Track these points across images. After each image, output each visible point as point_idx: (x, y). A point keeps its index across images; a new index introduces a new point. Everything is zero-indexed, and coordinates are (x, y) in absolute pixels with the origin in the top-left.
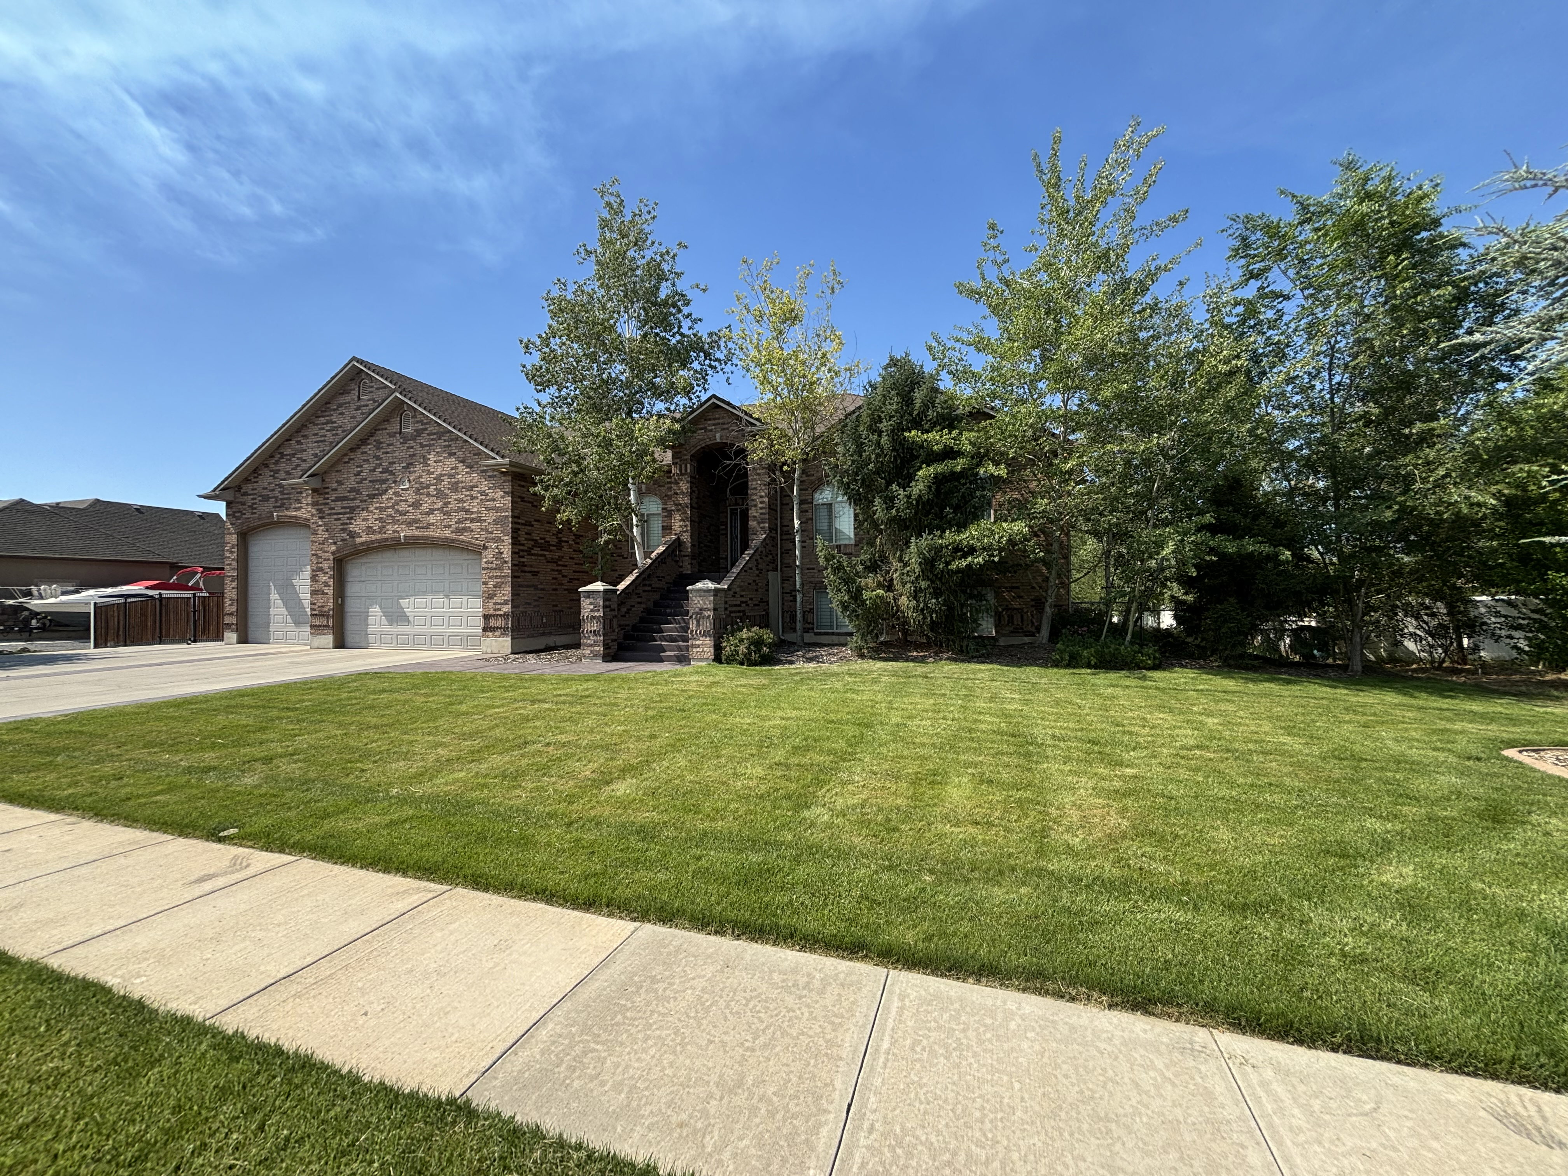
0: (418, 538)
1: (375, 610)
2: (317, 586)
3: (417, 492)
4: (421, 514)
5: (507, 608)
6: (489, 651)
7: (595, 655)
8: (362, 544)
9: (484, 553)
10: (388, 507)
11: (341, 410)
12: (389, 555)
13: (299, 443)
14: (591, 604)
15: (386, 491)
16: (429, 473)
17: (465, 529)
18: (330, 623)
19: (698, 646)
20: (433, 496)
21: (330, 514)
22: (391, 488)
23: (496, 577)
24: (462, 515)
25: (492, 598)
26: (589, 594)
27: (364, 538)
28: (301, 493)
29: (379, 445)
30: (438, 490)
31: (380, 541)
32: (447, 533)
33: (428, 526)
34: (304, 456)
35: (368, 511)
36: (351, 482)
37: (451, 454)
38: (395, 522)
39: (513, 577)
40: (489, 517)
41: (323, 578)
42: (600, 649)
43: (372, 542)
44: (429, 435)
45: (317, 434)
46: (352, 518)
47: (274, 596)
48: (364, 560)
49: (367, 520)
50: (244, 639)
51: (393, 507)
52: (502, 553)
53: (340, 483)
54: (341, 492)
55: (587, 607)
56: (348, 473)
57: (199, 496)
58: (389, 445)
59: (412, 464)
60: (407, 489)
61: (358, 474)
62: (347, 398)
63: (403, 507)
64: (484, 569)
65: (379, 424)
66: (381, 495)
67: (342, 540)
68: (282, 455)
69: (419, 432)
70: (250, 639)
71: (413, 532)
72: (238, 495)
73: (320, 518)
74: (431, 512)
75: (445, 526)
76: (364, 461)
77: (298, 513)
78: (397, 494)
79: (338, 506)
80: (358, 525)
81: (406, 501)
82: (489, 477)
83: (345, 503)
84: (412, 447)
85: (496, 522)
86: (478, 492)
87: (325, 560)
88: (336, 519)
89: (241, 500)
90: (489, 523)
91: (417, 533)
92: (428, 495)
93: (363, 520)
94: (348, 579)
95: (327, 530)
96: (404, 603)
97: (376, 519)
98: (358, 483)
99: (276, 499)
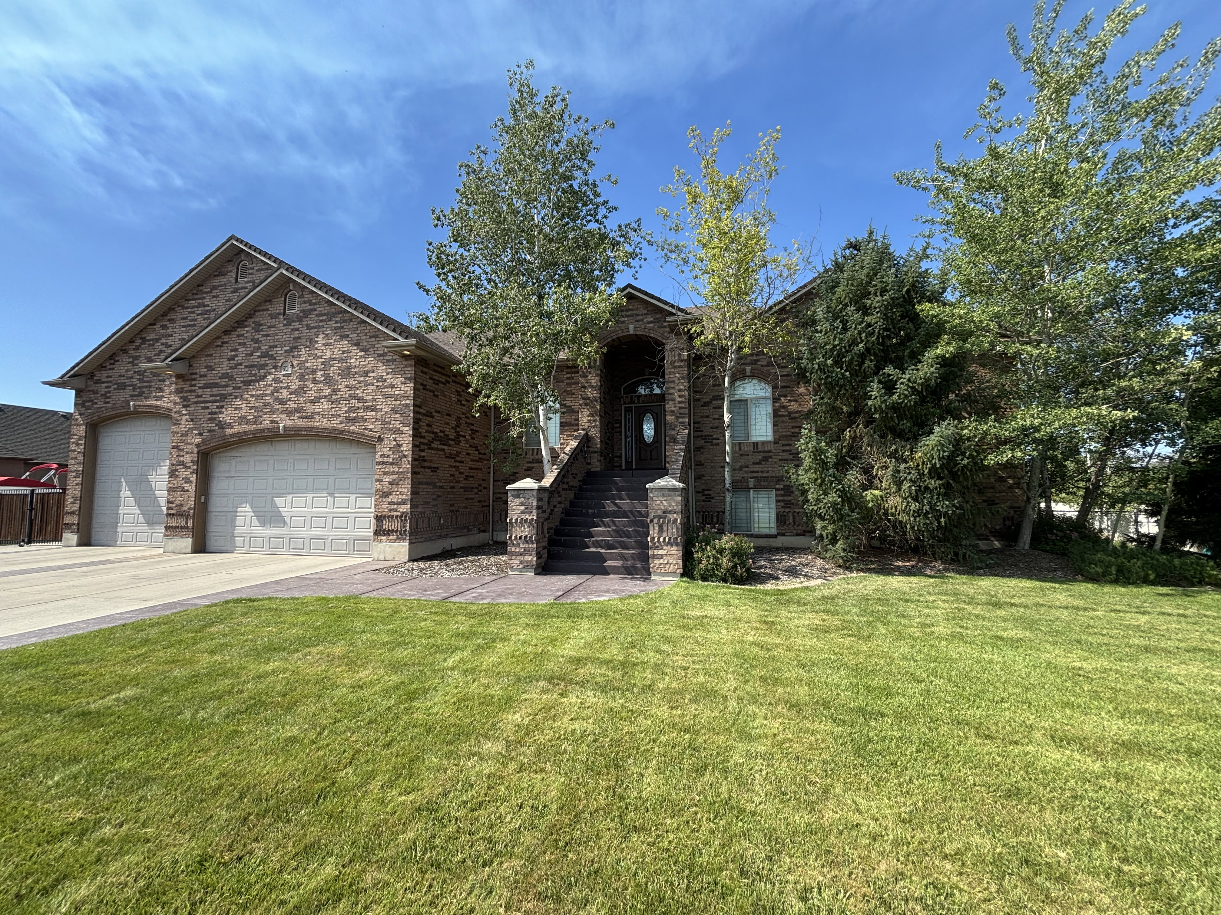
0: (300, 429)
1: (245, 510)
2: (175, 482)
3: (302, 377)
4: (305, 402)
5: (405, 508)
6: (381, 557)
7: (526, 566)
8: (233, 435)
9: (378, 446)
10: (266, 395)
11: (214, 292)
12: (263, 449)
13: (164, 327)
14: (522, 504)
15: (264, 377)
16: (316, 357)
17: (356, 419)
18: (190, 524)
19: (662, 557)
20: (321, 382)
21: (196, 403)
22: (270, 374)
23: (393, 473)
24: (354, 403)
25: (387, 497)
26: (519, 493)
27: (236, 429)
28: (164, 381)
29: (258, 327)
30: (327, 377)
31: (255, 432)
32: (335, 423)
33: (313, 415)
34: (170, 341)
35: (242, 399)
36: (224, 367)
37: (342, 337)
38: (273, 411)
39: (414, 473)
40: (385, 406)
41: (183, 473)
42: (532, 559)
43: (247, 433)
44: (317, 316)
45: (186, 318)
46: (222, 407)
47: (125, 493)
48: (234, 453)
49: (241, 409)
50: (85, 541)
51: (272, 394)
52: (400, 446)
53: (210, 368)
54: (212, 378)
55: (515, 509)
56: (221, 357)
57: (45, 383)
58: (269, 327)
59: (296, 347)
60: (289, 375)
61: (232, 358)
62: (223, 280)
63: (284, 394)
64: (378, 464)
65: (260, 304)
66: (258, 381)
67: (209, 431)
68: (144, 340)
69: (306, 313)
70: (93, 541)
71: (294, 421)
72: (90, 383)
73: (184, 406)
74: (317, 400)
75: (333, 416)
76: (240, 344)
77: (159, 403)
78: (276, 380)
79: (207, 394)
80: (229, 415)
81: (287, 387)
82: (388, 361)
83: (215, 391)
84: (297, 329)
85: (394, 411)
86: (374, 378)
87: (187, 453)
88: (203, 408)
89: (94, 387)
90: (386, 413)
91: (300, 423)
92: (314, 381)
93: (236, 409)
94: (216, 474)
95: (192, 420)
96: (279, 501)
97: (251, 408)
98: (231, 368)
99: (134, 387)
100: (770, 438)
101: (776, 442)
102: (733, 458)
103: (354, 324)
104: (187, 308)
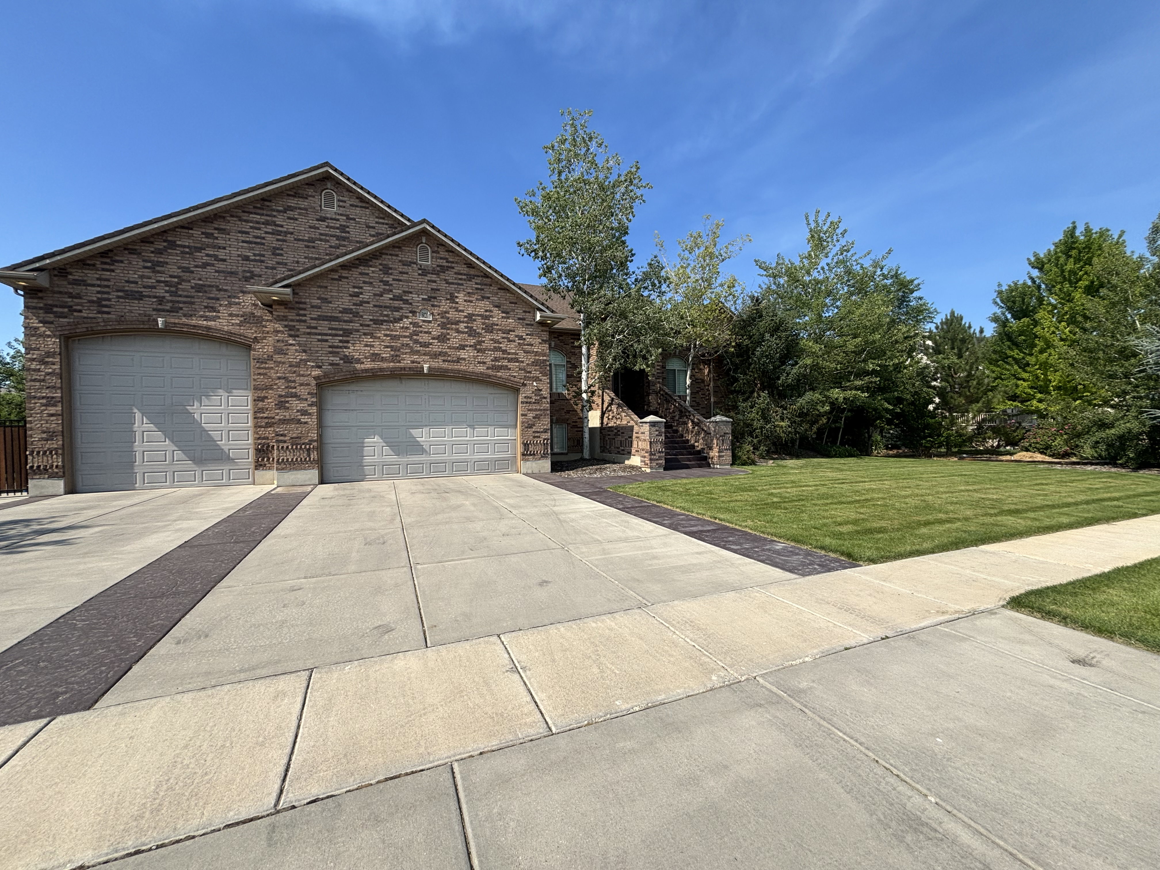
0: (447, 370)
1: (373, 441)
2: (287, 414)
3: (443, 326)
4: (449, 348)
5: (547, 436)
6: (530, 471)
7: (660, 466)
8: (366, 371)
9: (522, 389)
10: (405, 337)
11: (290, 214)
12: (390, 384)
13: (208, 235)
15: (400, 319)
16: (457, 310)
17: (501, 367)
18: (314, 455)
19: (723, 456)
20: (463, 333)
21: (309, 334)
22: (407, 317)
23: (536, 410)
24: (499, 354)
25: (531, 427)
26: (655, 424)
27: (368, 365)
29: (386, 270)
30: (469, 328)
31: (393, 370)
32: (481, 369)
33: (459, 360)
34: (221, 254)
35: (372, 336)
36: (346, 302)
37: (483, 298)
38: (414, 352)
39: (552, 410)
40: (527, 360)
41: (296, 405)
42: (663, 462)
43: (381, 369)
44: (456, 273)
45: (247, 233)
46: (348, 342)
47: (143, 426)
48: (353, 387)
49: (373, 346)
50: (71, 488)
51: (410, 337)
52: (539, 390)
53: (325, 300)
54: (327, 310)
55: (652, 433)
56: (341, 292)
58: (401, 273)
59: (435, 298)
60: (430, 322)
61: (357, 295)
62: (303, 204)
63: (424, 338)
64: (522, 403)
65: (386, 248)
66: (392, 322)
67: (331, 364)
69: (443, 269)
71: (439, 363)
73: (290, 336)
74: (462, 347)
75: (479, 363)
76: (364, 282)
77: (211, 323)
78: (415, 325)
79: (324, 326)
80: (357, 350)
81: (428, 333)
82: (527, 324)
83: (335, 324)
84: (435, 282)
85: (535, 363)
86: (516, 336)
87: (301, 385)
88: (319, 340)
90: (528, 364)
91: (445, 365)
92: (458, 331)
93: (366, 346)
94: (329, 407)
95: (305, 351)
96: (415, 432)
97: (387, 347)
98: (354, 304)
99: (161, 300)
103: (494, 288)
104: (247, 221)
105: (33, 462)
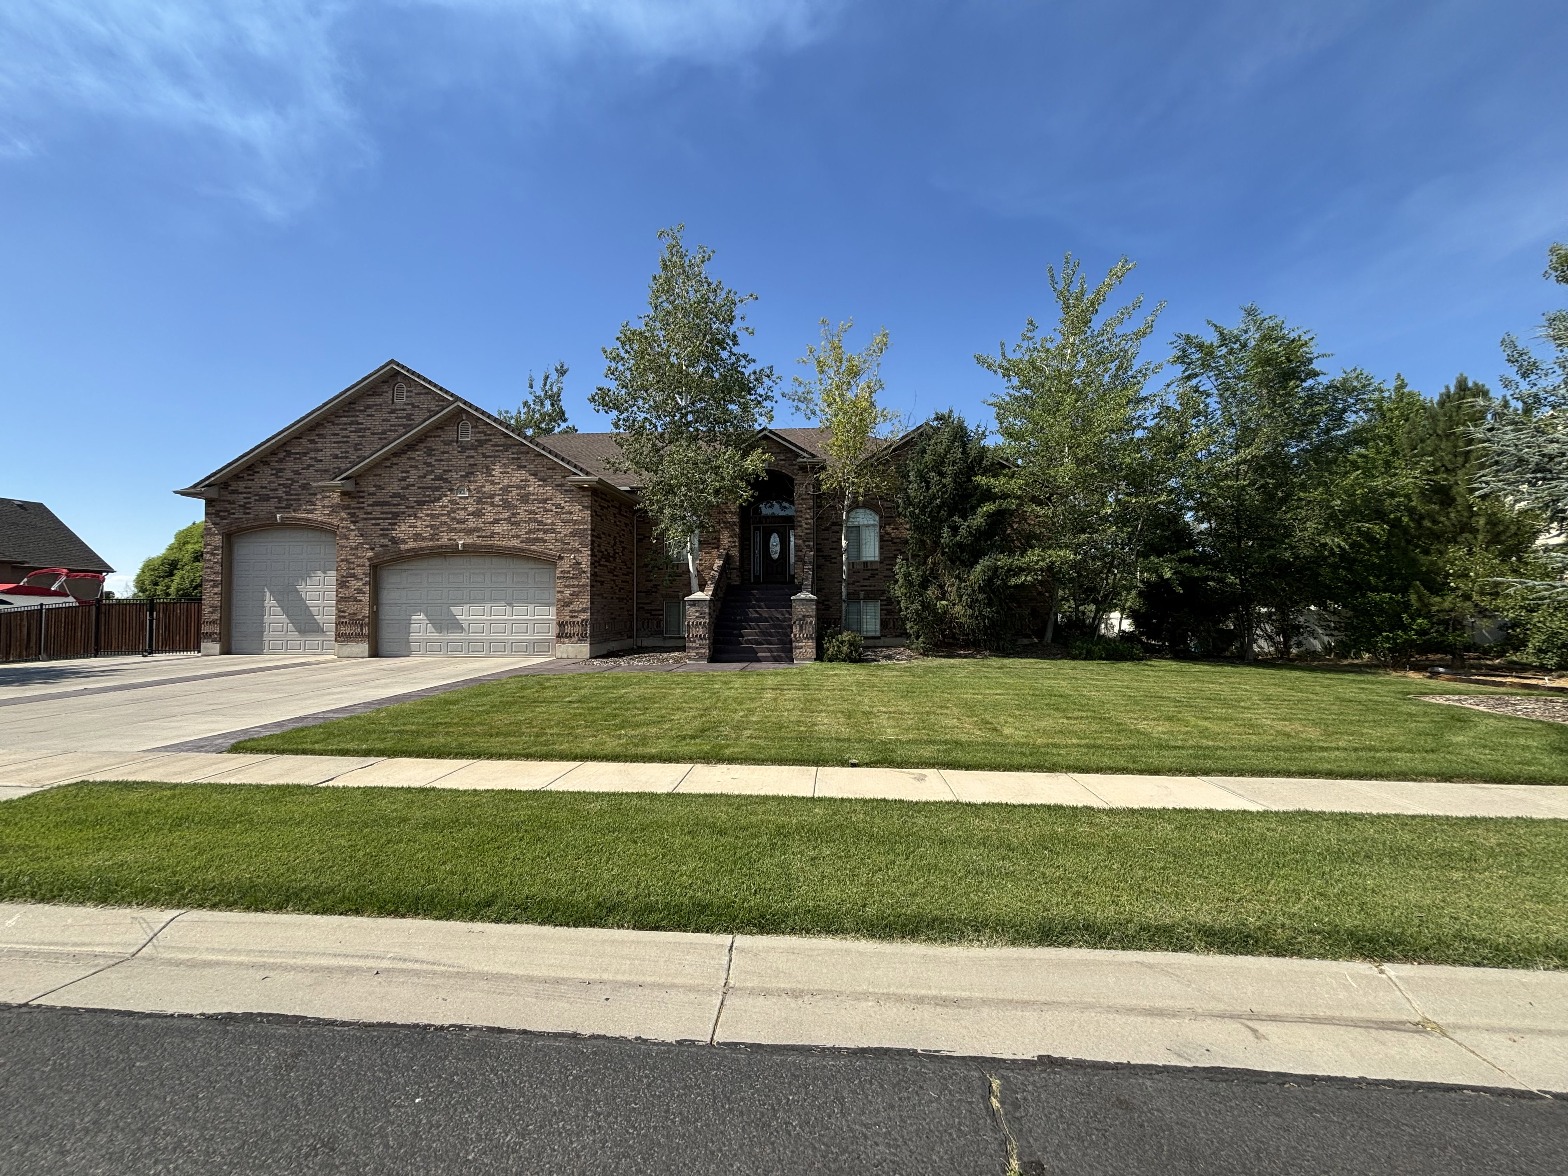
0: (480, 546)
1: (420, 618)
2: (346, 593)
3: (479, 501)
4: (484, 523)
5: (586, 615)
6: (565, 656)
7: (701, 657)
8: (409, 550)
9: (559, 563)
10: (443, 515)
11: (369, 411)
12: (436, 562)
13: (312, 441)
14: (696, 611)
15: (440, 498)
16: (493, 483)
17: (537, 540)
18: (366, 630)
19: (801, 647)
20: (499, 506)
21: (365, 519)
22: (446, 496)
23: (573, 586)
24: (534, 526)
25: (568, 606)
26: (695, 602)
27: (411, 545)
28: (315, 494)
29: (430, 452)
30: (506, 502)
31: (432, 548)
32: (515, 542)
33: (492, 535)
34: (320, 456)
35: (416, 517)
36: (395, 487)
37: (520, 467)
38: (451, 530)
39: (592, 586)
40: (564, 530)
41: (355, 584)
42: (706, 651)
43: (422, 549)
44: (493, 446)
45: (337, 434)
46: (395, 524)
47: (270, 602)
48: (405, 567)
49: (416, 527)
50: (226, 651)
51: (448, 514)
52: (580, 564)
53: (380, 488)
54: (381, 496)
55: (692, 614)
56: (391, 477)
57: (176, 492)
58: (443, 453)
59: (472, 473)
60: (466, 498)
61: (404, 479)
62: (379, 400)
63: (462, 515)
64: (559, 578)
65: (431, 431)
66: (433, 502)
67: (382, 546)
68: (289, 453)
69: (481, 443)
70: (233, 650)
71: (473, 540)
72: (223, 492)
73: (352, 522)
74: (496, 521)
75: (513, 536)
76: (411, 466)
77: (310, 516)
78: (453, 502)
79: (377, 512)
80: (402, 531)
81: (465, 509)
82: (566, 491)
83: (386, 509)
84: (473, 457)
85: (573, 534)
86: (553, 505)
87: (358, 566)
88: (373, 524)
89: (230, 498)
90: (565, 535)
91: (479, 541)
92: (493, 505)
93: (410, 526)
94: (384, 586)
95: (362, 535)
96: (455, 610)
97: (427, 526)
98: (402, 488)
99: (280, 500)
100: (877, 559)
101: (881, 562)
102: (848, 576)
103: (531, 456)
104: (338, 424)
105: (205, 629)
